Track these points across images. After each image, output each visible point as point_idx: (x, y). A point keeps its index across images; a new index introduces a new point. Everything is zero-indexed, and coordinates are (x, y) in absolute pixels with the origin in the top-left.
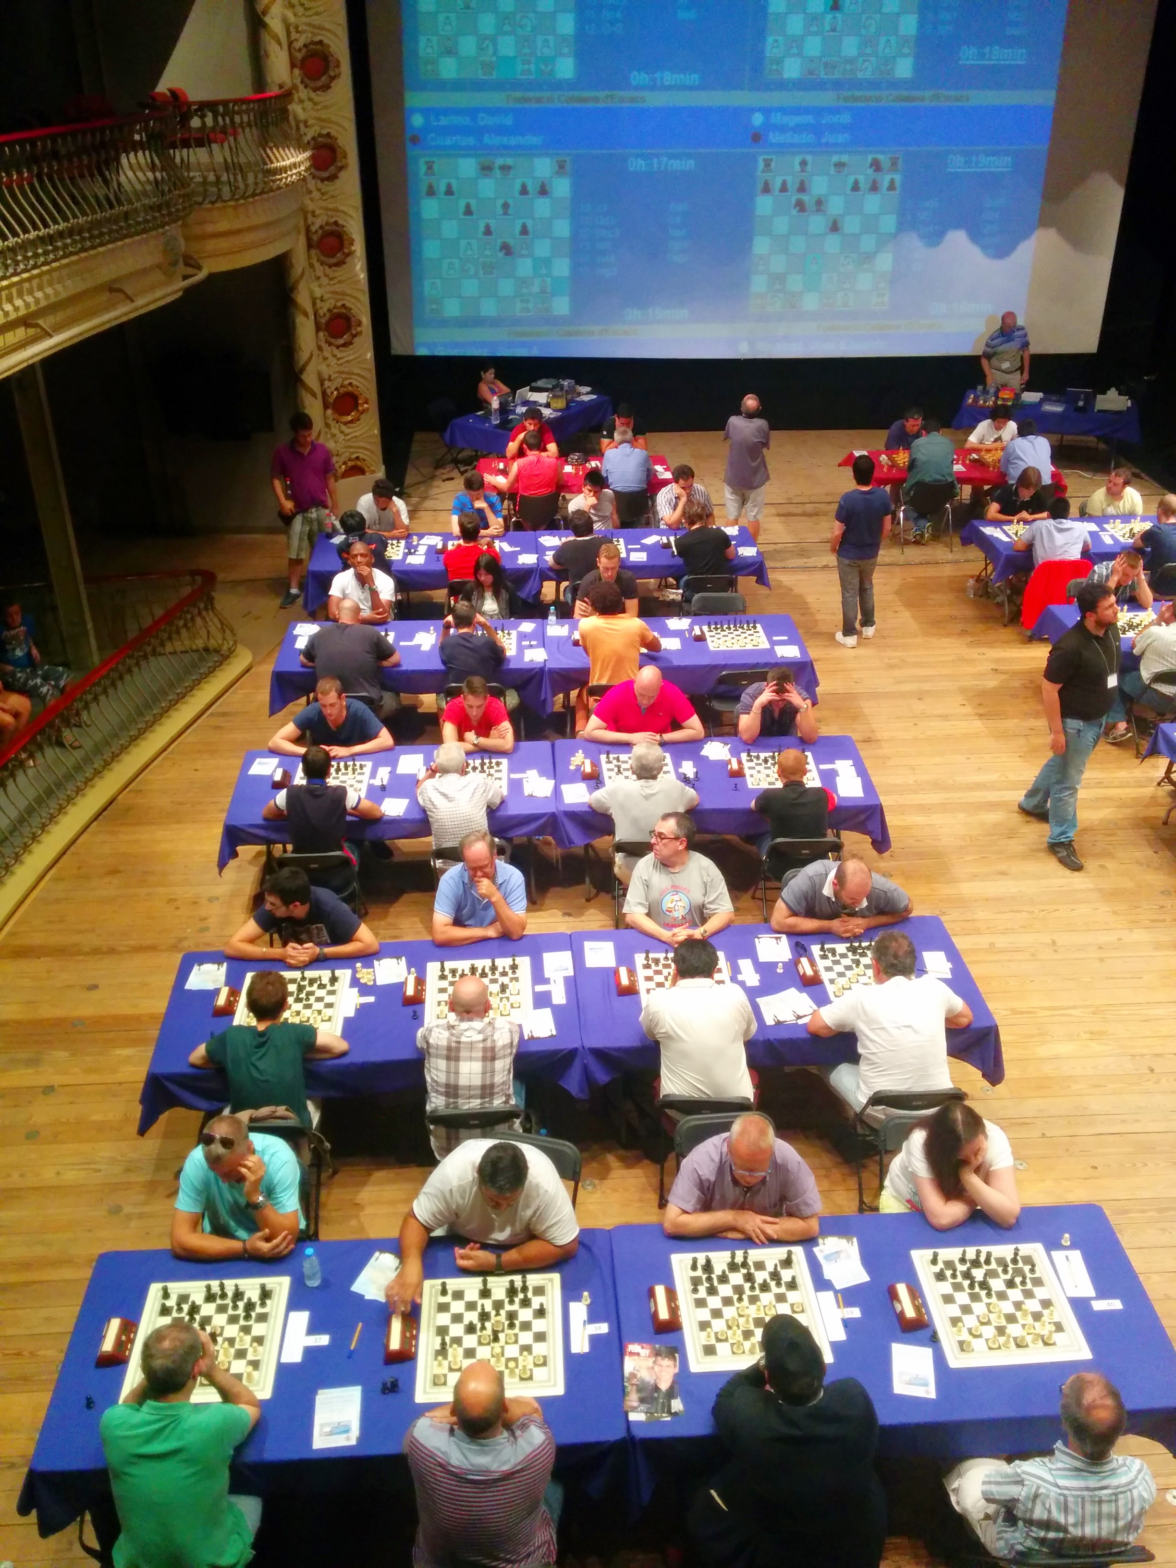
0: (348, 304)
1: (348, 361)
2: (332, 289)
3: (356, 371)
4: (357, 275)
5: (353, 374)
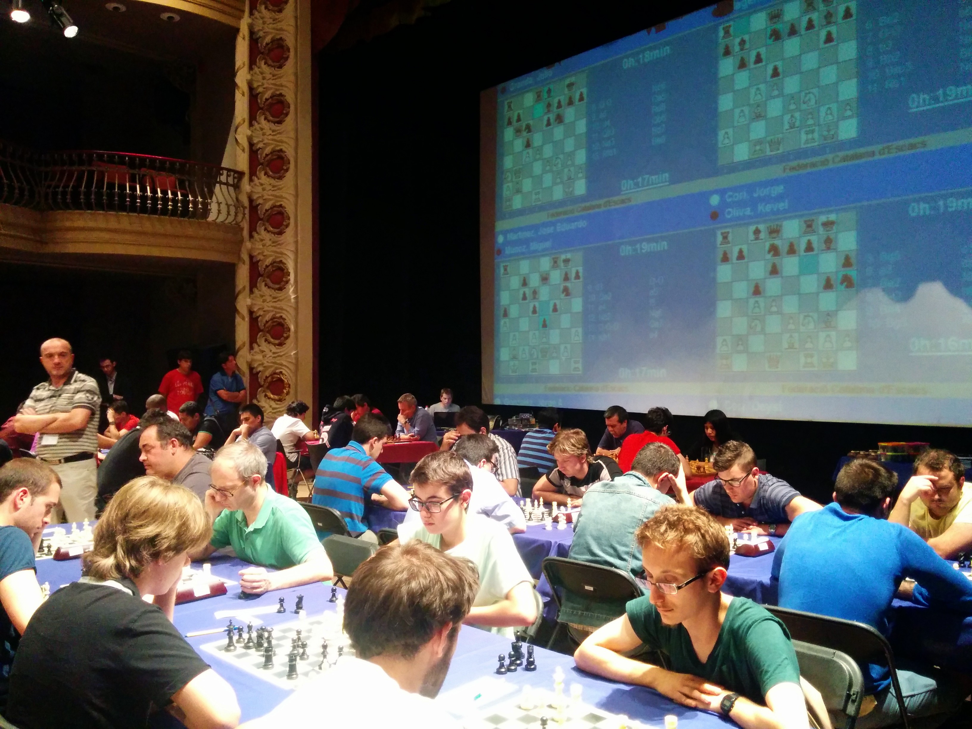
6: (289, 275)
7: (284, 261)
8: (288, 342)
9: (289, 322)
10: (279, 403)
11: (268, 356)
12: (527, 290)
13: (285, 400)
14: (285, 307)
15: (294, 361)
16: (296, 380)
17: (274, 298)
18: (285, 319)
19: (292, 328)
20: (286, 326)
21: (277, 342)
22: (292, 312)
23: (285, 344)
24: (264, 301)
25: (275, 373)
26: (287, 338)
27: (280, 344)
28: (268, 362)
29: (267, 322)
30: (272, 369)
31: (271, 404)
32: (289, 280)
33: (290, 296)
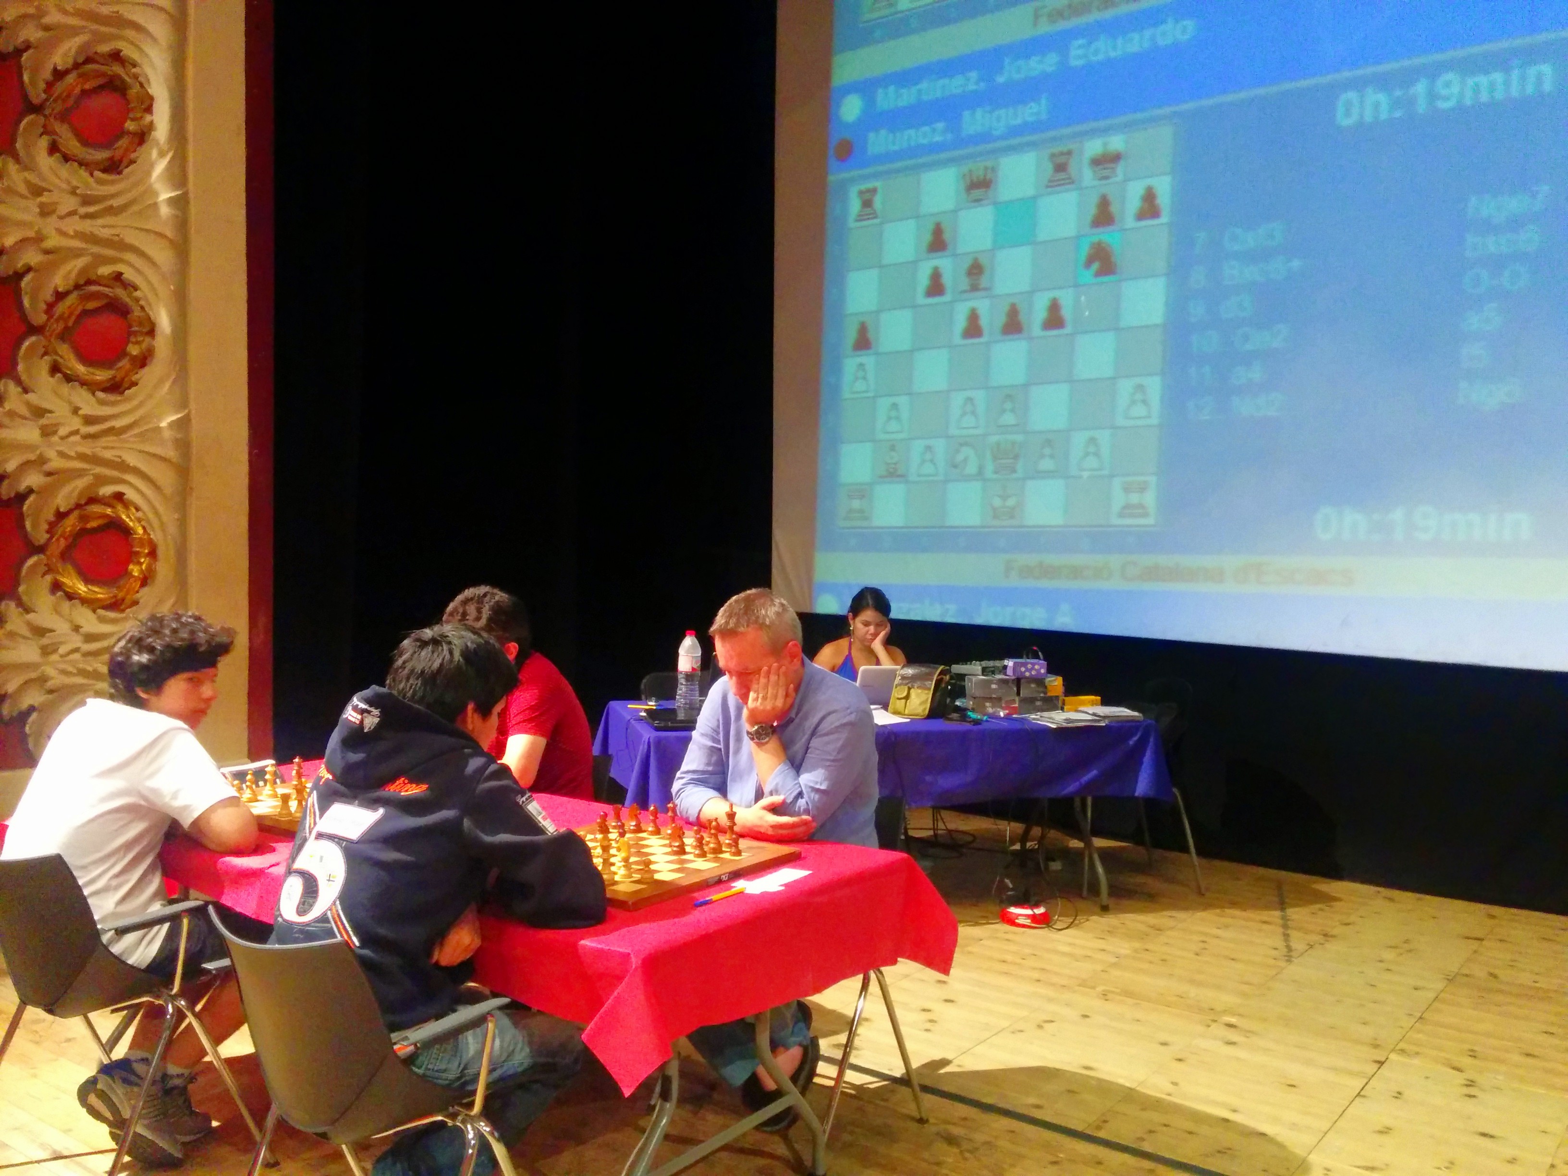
0: (129, 274)
1: (111, 431)
2: (87, 226)
3: (132, 460)
4: (151, 192)
5: (122, 466)
6: (149, 110)
7: (128, 51)
8: (148, 376)
9: (150, 296)
10: (112, 615)
11: (62, 431)
12: (944, 263)
13: (135, 603)
14: (131, 238)
15: (171, 453)
16: (183, 523)
17: (87, 201)
18: (136, 288)
19: (164, 321)
20: (137, 313)
21: (102, 375)
22: (163, 256)
23: (134, 384)
24: (45, 211)
25: (93, 500)
26: (143, 361)
27: (115, 387)
28: (62, 454)
29: (60, 296)
30: (81, 483)
31: (81, 621)
32: (151, 127)
33: (156, 194)
